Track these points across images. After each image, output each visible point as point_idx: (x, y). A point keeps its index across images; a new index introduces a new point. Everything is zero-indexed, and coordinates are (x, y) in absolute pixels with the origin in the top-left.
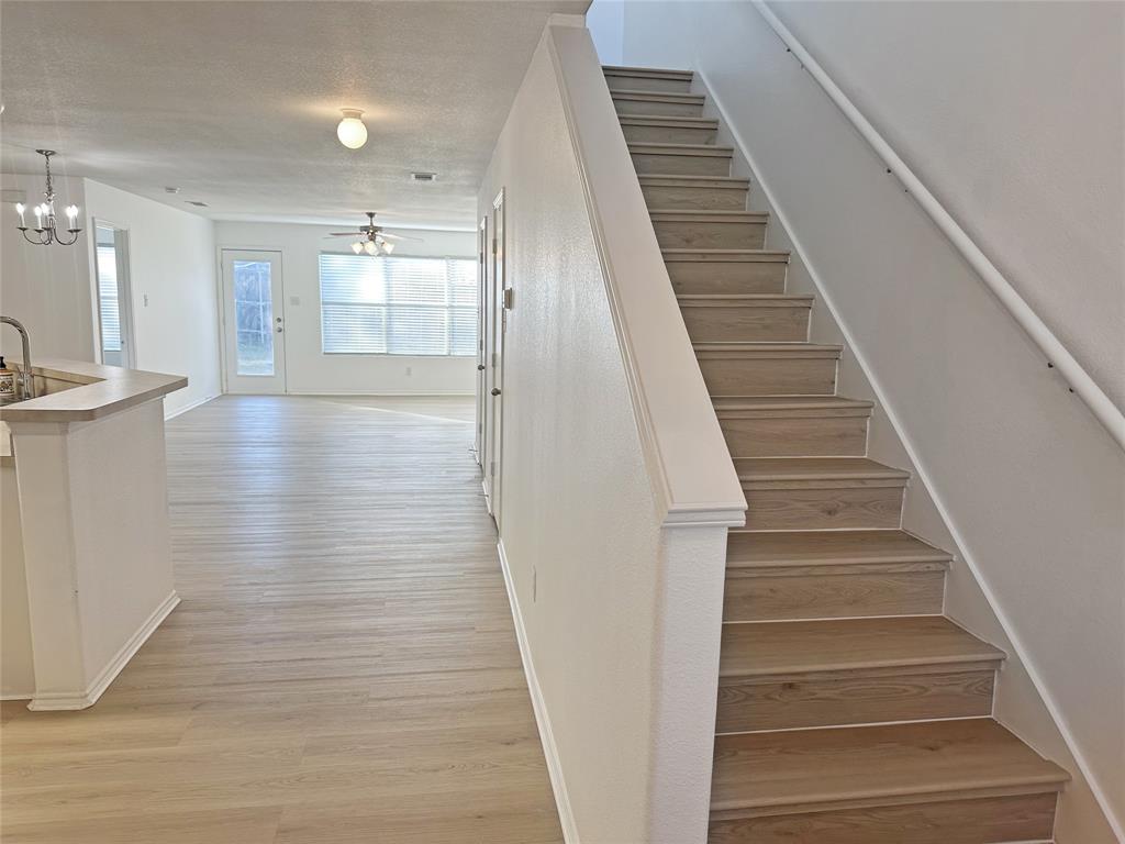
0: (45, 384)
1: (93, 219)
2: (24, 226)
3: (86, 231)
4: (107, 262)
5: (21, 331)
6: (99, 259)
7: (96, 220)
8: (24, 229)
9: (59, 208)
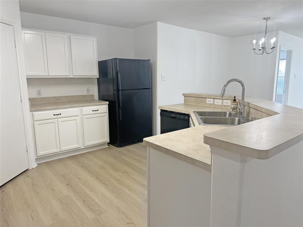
0: (249, 110)
1: (280, 46)
2: (255, 48)
3: (277, 48)
4: (282, 66)
5: (242, 85)
6: (280, 64)
7: (281, 46)
8: (254, 49)
9: (268, 40)
